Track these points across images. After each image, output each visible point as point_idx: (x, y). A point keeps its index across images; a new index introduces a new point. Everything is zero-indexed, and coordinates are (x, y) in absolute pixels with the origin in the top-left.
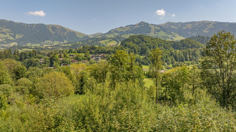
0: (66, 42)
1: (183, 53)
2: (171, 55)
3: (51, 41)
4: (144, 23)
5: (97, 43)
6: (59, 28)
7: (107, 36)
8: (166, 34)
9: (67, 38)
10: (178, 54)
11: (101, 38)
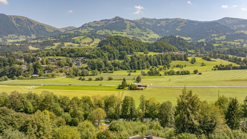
0: (34, 36)
1: (157, 58)
2: (147, 60)
3: (16, 35)
4: (120, 19)
5: (71, 40)
6: (25, 20)
7: (80, 31)
8: (142, 31)
9: (35, 31)
10: (152, 59)
11: (74, 34)
